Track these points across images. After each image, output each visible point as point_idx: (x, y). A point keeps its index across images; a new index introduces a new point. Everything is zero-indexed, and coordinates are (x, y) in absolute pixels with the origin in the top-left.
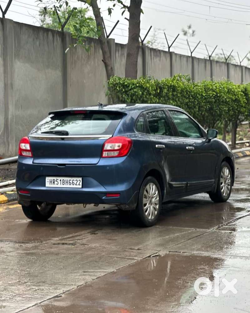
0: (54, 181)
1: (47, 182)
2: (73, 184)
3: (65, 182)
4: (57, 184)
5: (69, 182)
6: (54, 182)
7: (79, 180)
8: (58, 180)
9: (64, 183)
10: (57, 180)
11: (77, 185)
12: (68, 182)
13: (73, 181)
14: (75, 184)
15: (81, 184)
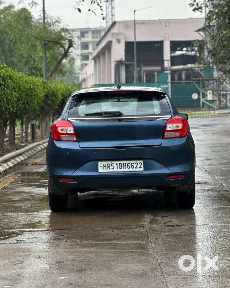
0: (109, 165)
1: (101, 167)
2: (133, 167)
3: (123, 166)
4: (112, 168)
5: (128, 166)
6: (108, 167)
7: (140, 163)
8: (114, 164)
9: (121, 167)
10: (112, 164)
11: (138, 168)
12: (126, 166)
13: (133, 165)
14: (135, 167)
15: (142, 166)
